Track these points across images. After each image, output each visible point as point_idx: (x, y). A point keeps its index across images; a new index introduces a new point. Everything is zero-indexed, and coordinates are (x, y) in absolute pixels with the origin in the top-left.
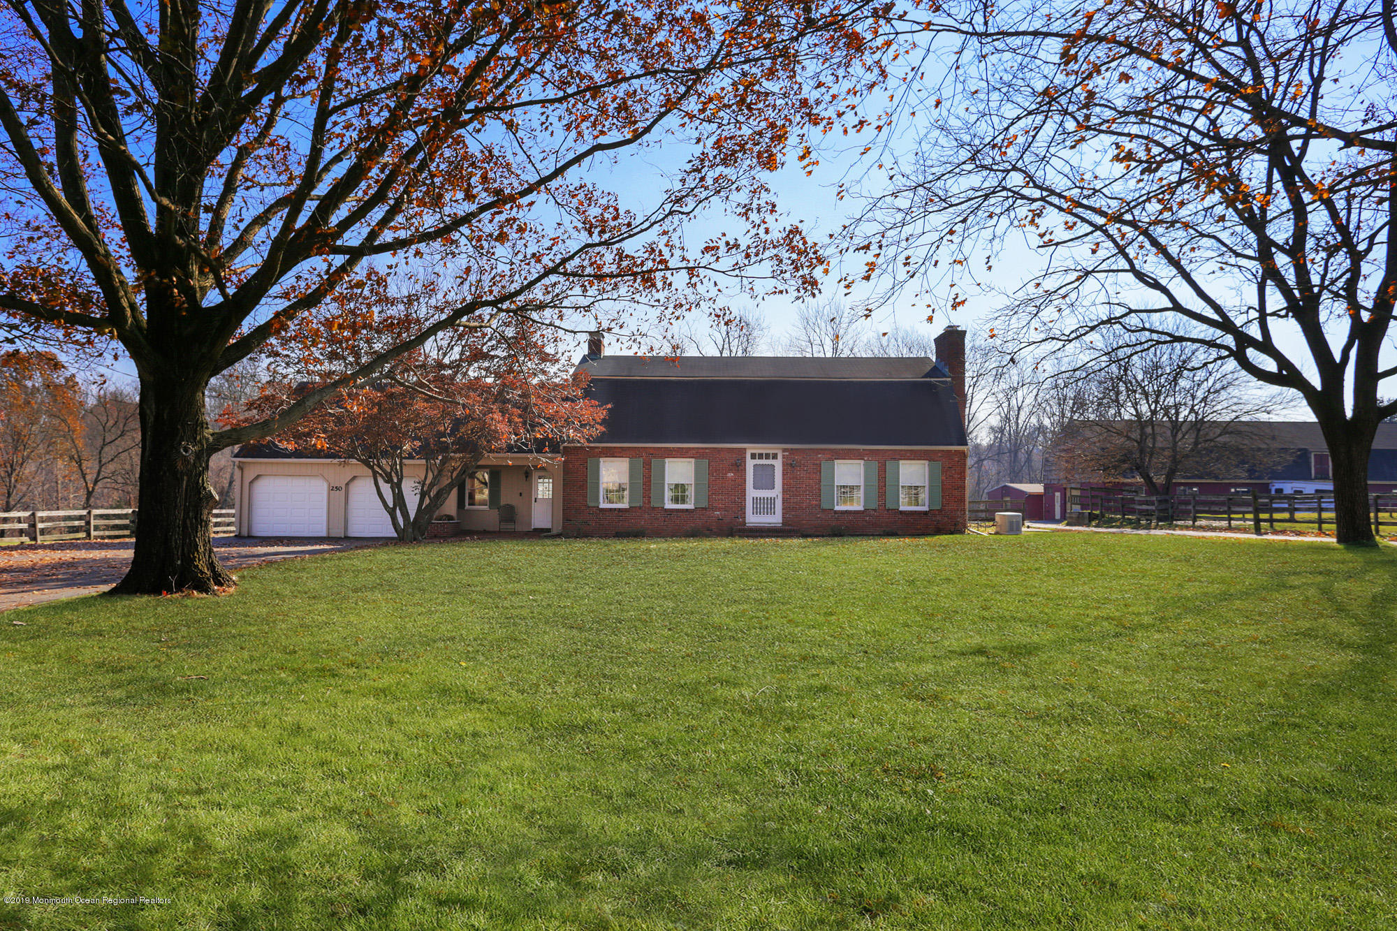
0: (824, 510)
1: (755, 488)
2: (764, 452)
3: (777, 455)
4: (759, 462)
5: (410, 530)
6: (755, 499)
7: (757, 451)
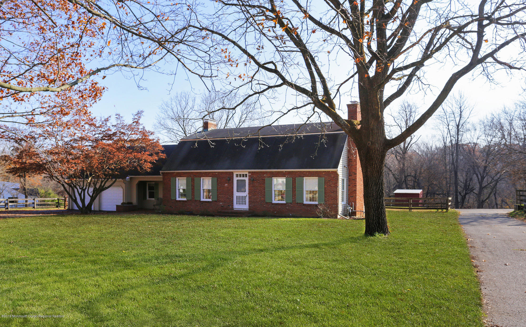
0: (267, 203)
1: (237, 191)
2: (242, 173)
3: (246, 175)
4: (239, 178)
5: (84, 209)
6: (237, 197)
7: (239, 173)
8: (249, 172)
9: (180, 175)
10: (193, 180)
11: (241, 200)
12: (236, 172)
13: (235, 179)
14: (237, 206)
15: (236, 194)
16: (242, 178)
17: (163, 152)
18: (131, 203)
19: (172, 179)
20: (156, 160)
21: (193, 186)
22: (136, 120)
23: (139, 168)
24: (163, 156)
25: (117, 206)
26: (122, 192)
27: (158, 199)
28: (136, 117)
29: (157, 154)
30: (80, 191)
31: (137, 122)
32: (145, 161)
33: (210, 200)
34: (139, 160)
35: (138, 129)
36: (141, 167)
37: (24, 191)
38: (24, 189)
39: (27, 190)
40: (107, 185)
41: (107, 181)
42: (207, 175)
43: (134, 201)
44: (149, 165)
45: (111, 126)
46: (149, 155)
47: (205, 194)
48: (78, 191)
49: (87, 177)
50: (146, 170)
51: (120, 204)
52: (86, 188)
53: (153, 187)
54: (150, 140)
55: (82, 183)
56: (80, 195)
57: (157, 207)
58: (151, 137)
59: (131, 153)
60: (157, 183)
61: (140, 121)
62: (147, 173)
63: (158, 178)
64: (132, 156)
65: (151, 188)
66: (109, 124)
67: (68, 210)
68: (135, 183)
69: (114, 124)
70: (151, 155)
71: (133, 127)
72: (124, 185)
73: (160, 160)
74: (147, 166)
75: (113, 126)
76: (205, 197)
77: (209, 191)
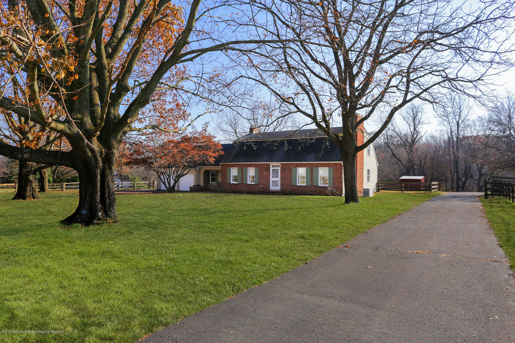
0: (293, 185)
1: (273, 177)
2: (276, 164)
3: (279, 166)
4: (274, 168)
5: (170, 189)
6: (273, 181)
7: (274, 165)
8: (281, 164)
9: (233, 166)
10: (242, 169)
11: (275, 183)
12: (272, 164)
13: (271, 169)
14: (272, 188)
15: (272, 179)
16: (276, 168)
17: (222, 150)
18: (200, 185)
19: (228, 169)
20: (217, 156)
21: (242, 174)
22: (204, 128)
23: (206, 161)
24: (222, 153)
25: (190, 187)
26: (194, 178)
27: (218, 183)
28: (204, 126)
29: (218, 151)
30: (167, 176)
31: (205, 130)
32: (210, 156)
33: (254, 183)
34: (207, 155)
35: (206, 134)
36: (207, 160)
37: (120, 177)
38: (121, 175)
39: (122, 176)
40: (185, 173)
41: (185, 170)
42: (251, 166)
43: (202, 184)
44: (213, 159)
45: (188, 133)
46: (213, 152)
47: (250, 179)
48: (166, 177)
49: (172, 168)
50: (211, 162)
51: (192, 186)
52: (171, 175)
53: (215, 174)
54: (214, 142)
55: (168, 172)
56: (167, 179)
57: (217, 188)
58: (215, 140)
59: (201, 151)
60: (217, 172)
61: (207, 129)
62: (211, 165)
63: (218, 168)
64: (201, 153)
65: (213, 175)
66: (187, 131)
67: (157, 190)
68: (203, 171)
69: (190, 132)
70: (214, 152)
71: (202, 133)
72: (195, 173)
73: (220, 156)
74: (212, 160)
75: (189, 133)
76: (250, 181)
77: (253, 177)
